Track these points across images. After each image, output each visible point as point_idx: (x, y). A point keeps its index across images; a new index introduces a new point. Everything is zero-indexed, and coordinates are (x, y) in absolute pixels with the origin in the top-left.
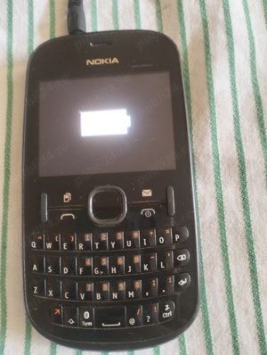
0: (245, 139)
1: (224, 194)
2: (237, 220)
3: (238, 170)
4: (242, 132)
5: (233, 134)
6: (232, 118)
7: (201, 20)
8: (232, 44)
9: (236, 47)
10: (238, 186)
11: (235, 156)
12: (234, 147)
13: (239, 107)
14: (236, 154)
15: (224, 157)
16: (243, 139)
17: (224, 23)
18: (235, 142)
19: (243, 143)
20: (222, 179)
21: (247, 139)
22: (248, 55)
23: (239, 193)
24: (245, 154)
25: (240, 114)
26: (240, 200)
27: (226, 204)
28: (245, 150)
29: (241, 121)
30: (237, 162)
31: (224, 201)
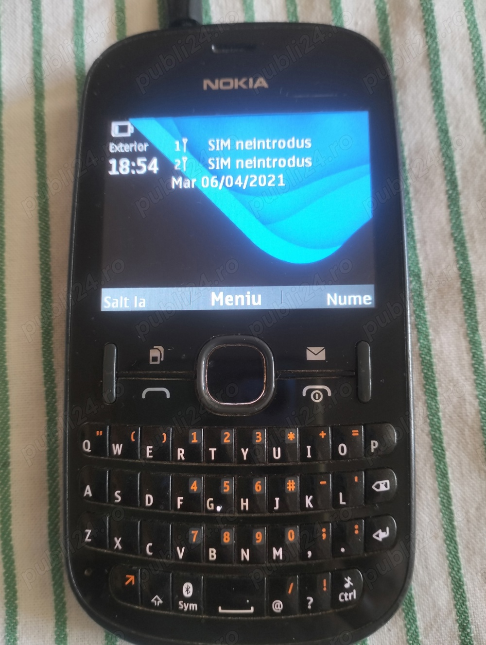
0: (472, 237)
1: (435, 347)
2: (462, 398)
3: (459, 298)
4: (465, 225)
5: (448, 229)
6: (443, 197)
7: (373, 10)
8: (437, 54)
9: (444, 60)
10: (462, 331)
11: (453, 271)
12: (451, 255)
13: (458, 174)
14: (455, 269)
15: (430, 273)
16: (467, 238)
17: (420, 14)
18: (451, 245)
19: (468, 245)
20: (428, 317)
21: (477, 235)
22: (470, 72)
23: (464, 344)
24: (473, 267)
25: (460, 188)
26: (467, 358)
27: (438, 367)
28: (472, 258)
29: (462, 201)
30: (458, 284)
31: (434, 360)
